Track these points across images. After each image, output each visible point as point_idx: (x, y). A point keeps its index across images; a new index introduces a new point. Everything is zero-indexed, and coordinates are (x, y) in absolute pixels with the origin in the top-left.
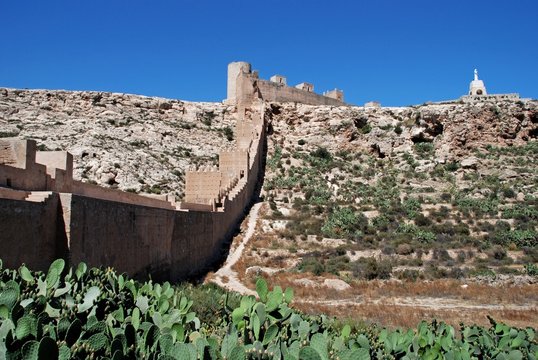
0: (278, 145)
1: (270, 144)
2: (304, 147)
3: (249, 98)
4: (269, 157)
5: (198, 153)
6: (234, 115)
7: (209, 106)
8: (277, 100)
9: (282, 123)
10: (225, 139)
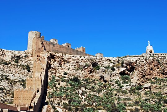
0: (54, 75)
1: (49, 74)
2: (66, 76)
3: (39, 50)
4: (49, 81)
5: (12, 78)
6: (31, 58)
7: (17, 53)
8: (53, 51)
9: (56, 63)
10: (26, 71)
